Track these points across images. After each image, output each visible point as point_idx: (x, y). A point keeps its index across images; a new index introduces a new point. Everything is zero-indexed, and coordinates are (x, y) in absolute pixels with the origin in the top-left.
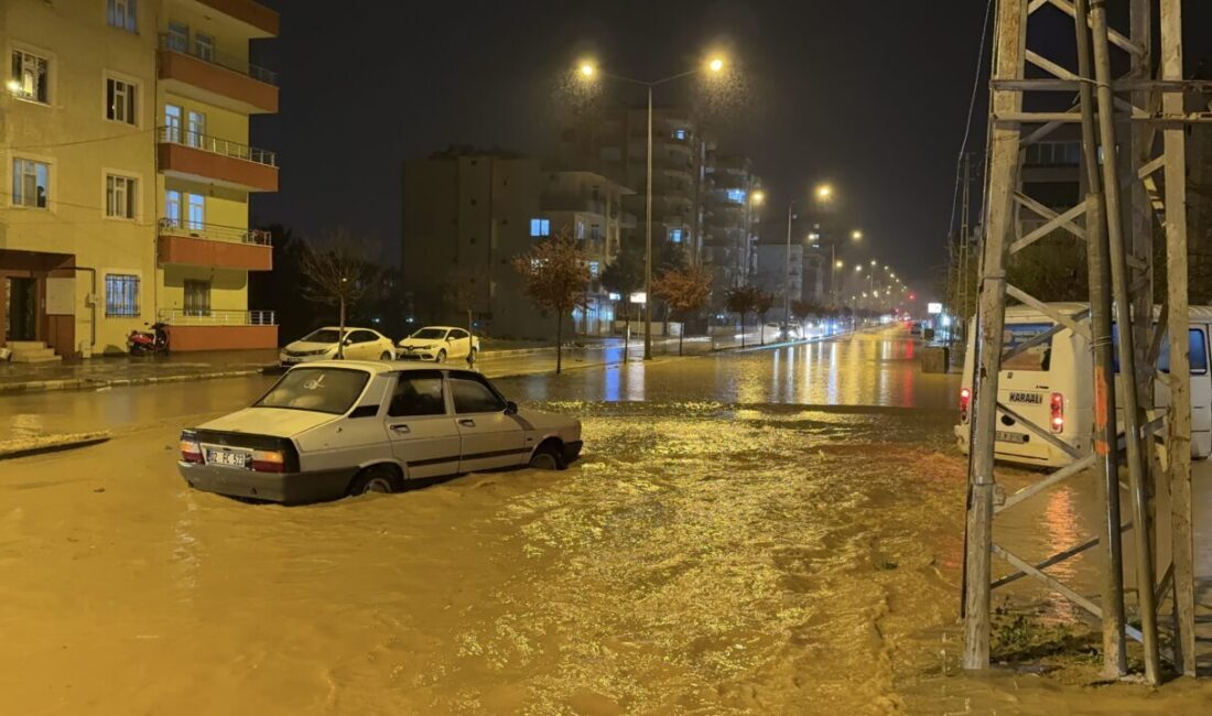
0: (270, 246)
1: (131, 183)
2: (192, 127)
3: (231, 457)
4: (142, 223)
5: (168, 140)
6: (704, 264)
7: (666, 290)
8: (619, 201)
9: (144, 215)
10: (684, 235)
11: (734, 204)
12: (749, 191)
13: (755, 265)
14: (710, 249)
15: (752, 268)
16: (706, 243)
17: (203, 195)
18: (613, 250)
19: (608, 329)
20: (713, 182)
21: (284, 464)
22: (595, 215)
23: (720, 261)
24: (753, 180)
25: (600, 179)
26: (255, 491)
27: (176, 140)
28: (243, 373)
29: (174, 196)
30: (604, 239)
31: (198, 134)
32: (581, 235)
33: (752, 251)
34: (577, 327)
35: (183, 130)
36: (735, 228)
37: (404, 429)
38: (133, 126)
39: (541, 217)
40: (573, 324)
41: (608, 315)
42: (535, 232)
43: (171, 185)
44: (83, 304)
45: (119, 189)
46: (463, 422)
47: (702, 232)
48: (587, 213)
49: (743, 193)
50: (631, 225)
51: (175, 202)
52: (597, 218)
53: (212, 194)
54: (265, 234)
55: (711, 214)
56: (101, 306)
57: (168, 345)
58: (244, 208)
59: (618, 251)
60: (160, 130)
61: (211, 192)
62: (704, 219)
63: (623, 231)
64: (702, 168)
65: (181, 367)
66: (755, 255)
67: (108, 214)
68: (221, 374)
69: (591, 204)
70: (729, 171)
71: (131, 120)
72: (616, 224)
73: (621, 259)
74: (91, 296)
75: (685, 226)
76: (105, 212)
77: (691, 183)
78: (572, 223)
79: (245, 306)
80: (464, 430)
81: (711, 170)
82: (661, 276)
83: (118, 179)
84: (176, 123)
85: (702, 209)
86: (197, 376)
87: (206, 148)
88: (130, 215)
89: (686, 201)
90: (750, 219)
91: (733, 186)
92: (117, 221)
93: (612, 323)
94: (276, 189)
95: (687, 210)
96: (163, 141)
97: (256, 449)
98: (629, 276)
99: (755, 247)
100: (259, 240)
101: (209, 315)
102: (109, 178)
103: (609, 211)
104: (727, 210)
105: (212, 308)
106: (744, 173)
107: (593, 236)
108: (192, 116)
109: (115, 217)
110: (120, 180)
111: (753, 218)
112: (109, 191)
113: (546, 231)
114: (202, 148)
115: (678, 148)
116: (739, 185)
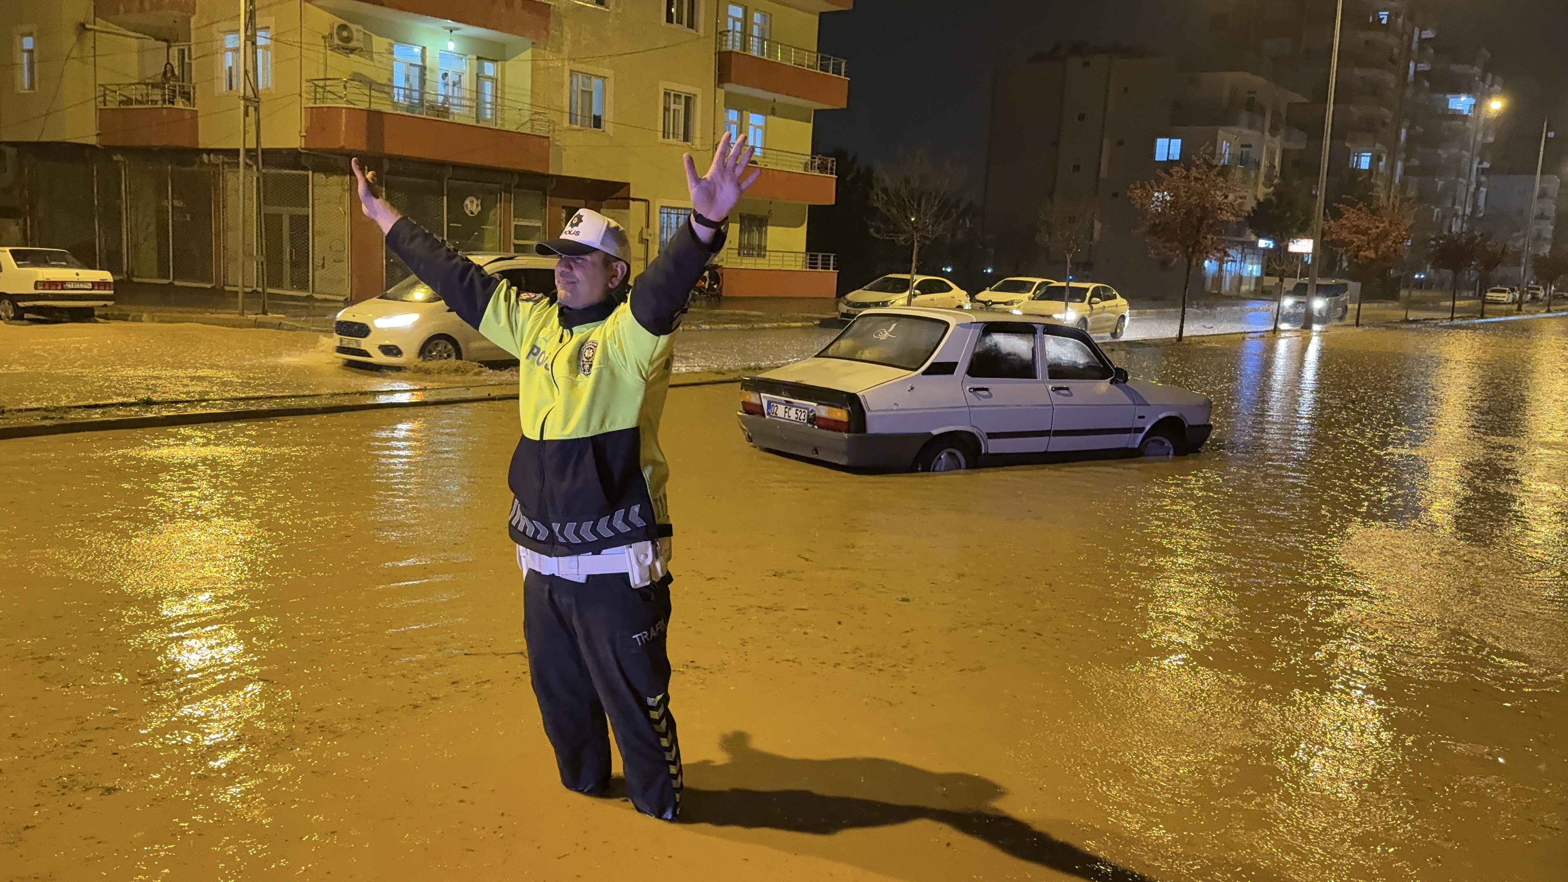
0: (834, 176)
1: (688, 100)
2: (756, 32)
3: (792, 413)
4: (699, 148)
5: (730, 48)
6: (1402, 201)
7: (1344, 234)
8: (1283, 109)
9: (702, 138)
10: (1376, 159)
11: (1456, 116)
12: (1482, 95)
13: (1481, 202)
14: (1413, 180)
15: (1475, 207)
16: (1406, 172)
17: (765, 114)
18: (1269, 179)
19: (1252, 288)
20: (1427, 84)
21: (849, 423)
22: (1246, 131)
23: (1426, 197)
24: (1489, 82)
25: (1260, 81)
26: (816, 451)
27: (737, 49)
28: (799, 324)
29: (733, 115)
30: (1258, 165)
31: (762, 39)
32: (1225, 161)
33: (1479, 184)
34: (1209, 283)
35: (745, 34)
36: (1454, 151)
37: (985, 393)
38: (694, 31)
39: (1171, 136)
40: (1203, 279)
41: (1253, 269)
42: (1161, 155)
43: (731, 102)
44: (637, 239)
45: (677, 107)
46: (1056, 389)
47: (1403, 155)
48: (1236, 129)
49: (1473, 101)
50: (1299, 143)
51: (734, 123)
52: (1251, 135)
53: (773, 113)
54: (831, 159)
55: (1419, 129)
56: (653, 242)
57: (721, 290)
58: (808, 128)
59: (1276, 181)
60: (722, 34)
61: (772, 110)
62: (1409, 137)
63: (1285, 153)
64: (1412, 65)
65: (733, 314)
66: (1483, 189)
67: (664, 137)
68: (776, 325)
69: (1244, 116)
70: (1452, 68)
71: (691, 25)
72: (1277, 144)
73: (1278, 193)
74: (645, 230)
75: (1378, 146)
76: (660, 134)
77: (1392, 86)
78: (1214, 143)
79: (803, 248)
80: (1057, 399)
81: (1424, 67)
82: (1337, 215)
83: (675, 95)
84: (738, 25)
85: (1406, 123)
86: (750, 326)
87: (769, 55)
88: (686, 138)
89: (1385, 111)
90: (1479, 137)
91: (1457, 90)
92: (671, 145)
93: (1259, 280)
94: (844, 105)
95: (1384, 124)
96: (724, 49)
97: (819, 404)
98: (1288, 214)
99: (1483, 178)
100: (823, 168)
101: (764, 256)
102: (667, 94)
103: (1268, 125)
104: (1445, 124)
105: (768, 249)
106: (1477, 70)
107: (1243, 160)
108: (757, 17)
109: (671, 140)
110: (677, 96)
111: (1485, 136)
112: (666, 109)
113: (1176, 155)
114: (765, 57)
115: (1379, 36)
116: (1468, 90)
